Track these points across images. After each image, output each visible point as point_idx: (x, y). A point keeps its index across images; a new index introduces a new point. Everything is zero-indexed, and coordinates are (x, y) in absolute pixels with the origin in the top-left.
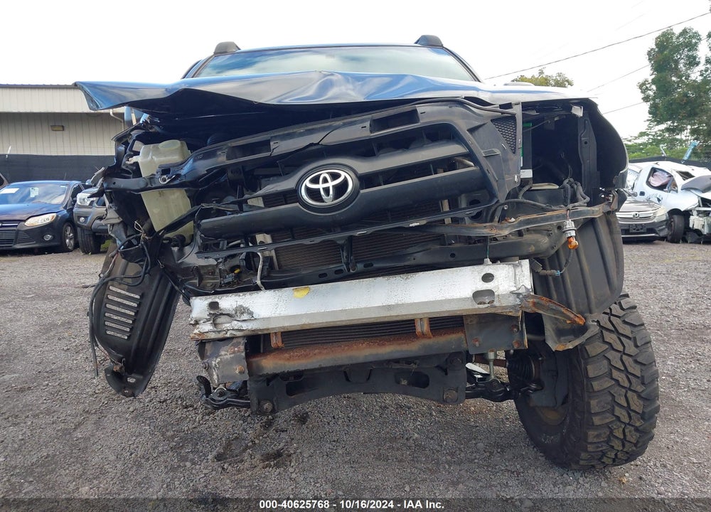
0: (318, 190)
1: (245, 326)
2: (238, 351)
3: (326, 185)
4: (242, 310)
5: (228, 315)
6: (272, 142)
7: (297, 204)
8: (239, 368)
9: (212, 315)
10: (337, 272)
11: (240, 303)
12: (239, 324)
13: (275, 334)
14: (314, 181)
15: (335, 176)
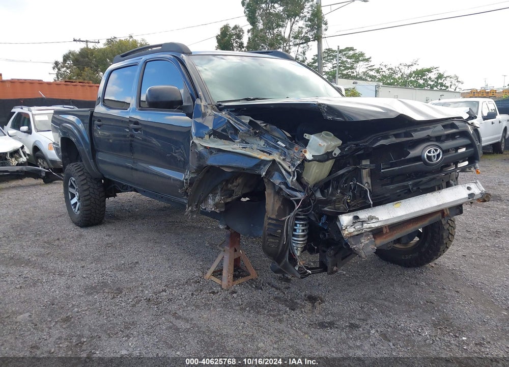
0: (431, 156)
1: (373, 225)
2: (370, 238)
3: (434, 154)
4: (371, 218)
5: (363, 221)
6: (412, 134)
7: (422, 162)
8: (373, 247)
9: (354, 223)
10: (405, 193)
11: (369, 214)
12: (369, 225)
13: (386, 227)
14: (429, 152)
15: (436, 150)
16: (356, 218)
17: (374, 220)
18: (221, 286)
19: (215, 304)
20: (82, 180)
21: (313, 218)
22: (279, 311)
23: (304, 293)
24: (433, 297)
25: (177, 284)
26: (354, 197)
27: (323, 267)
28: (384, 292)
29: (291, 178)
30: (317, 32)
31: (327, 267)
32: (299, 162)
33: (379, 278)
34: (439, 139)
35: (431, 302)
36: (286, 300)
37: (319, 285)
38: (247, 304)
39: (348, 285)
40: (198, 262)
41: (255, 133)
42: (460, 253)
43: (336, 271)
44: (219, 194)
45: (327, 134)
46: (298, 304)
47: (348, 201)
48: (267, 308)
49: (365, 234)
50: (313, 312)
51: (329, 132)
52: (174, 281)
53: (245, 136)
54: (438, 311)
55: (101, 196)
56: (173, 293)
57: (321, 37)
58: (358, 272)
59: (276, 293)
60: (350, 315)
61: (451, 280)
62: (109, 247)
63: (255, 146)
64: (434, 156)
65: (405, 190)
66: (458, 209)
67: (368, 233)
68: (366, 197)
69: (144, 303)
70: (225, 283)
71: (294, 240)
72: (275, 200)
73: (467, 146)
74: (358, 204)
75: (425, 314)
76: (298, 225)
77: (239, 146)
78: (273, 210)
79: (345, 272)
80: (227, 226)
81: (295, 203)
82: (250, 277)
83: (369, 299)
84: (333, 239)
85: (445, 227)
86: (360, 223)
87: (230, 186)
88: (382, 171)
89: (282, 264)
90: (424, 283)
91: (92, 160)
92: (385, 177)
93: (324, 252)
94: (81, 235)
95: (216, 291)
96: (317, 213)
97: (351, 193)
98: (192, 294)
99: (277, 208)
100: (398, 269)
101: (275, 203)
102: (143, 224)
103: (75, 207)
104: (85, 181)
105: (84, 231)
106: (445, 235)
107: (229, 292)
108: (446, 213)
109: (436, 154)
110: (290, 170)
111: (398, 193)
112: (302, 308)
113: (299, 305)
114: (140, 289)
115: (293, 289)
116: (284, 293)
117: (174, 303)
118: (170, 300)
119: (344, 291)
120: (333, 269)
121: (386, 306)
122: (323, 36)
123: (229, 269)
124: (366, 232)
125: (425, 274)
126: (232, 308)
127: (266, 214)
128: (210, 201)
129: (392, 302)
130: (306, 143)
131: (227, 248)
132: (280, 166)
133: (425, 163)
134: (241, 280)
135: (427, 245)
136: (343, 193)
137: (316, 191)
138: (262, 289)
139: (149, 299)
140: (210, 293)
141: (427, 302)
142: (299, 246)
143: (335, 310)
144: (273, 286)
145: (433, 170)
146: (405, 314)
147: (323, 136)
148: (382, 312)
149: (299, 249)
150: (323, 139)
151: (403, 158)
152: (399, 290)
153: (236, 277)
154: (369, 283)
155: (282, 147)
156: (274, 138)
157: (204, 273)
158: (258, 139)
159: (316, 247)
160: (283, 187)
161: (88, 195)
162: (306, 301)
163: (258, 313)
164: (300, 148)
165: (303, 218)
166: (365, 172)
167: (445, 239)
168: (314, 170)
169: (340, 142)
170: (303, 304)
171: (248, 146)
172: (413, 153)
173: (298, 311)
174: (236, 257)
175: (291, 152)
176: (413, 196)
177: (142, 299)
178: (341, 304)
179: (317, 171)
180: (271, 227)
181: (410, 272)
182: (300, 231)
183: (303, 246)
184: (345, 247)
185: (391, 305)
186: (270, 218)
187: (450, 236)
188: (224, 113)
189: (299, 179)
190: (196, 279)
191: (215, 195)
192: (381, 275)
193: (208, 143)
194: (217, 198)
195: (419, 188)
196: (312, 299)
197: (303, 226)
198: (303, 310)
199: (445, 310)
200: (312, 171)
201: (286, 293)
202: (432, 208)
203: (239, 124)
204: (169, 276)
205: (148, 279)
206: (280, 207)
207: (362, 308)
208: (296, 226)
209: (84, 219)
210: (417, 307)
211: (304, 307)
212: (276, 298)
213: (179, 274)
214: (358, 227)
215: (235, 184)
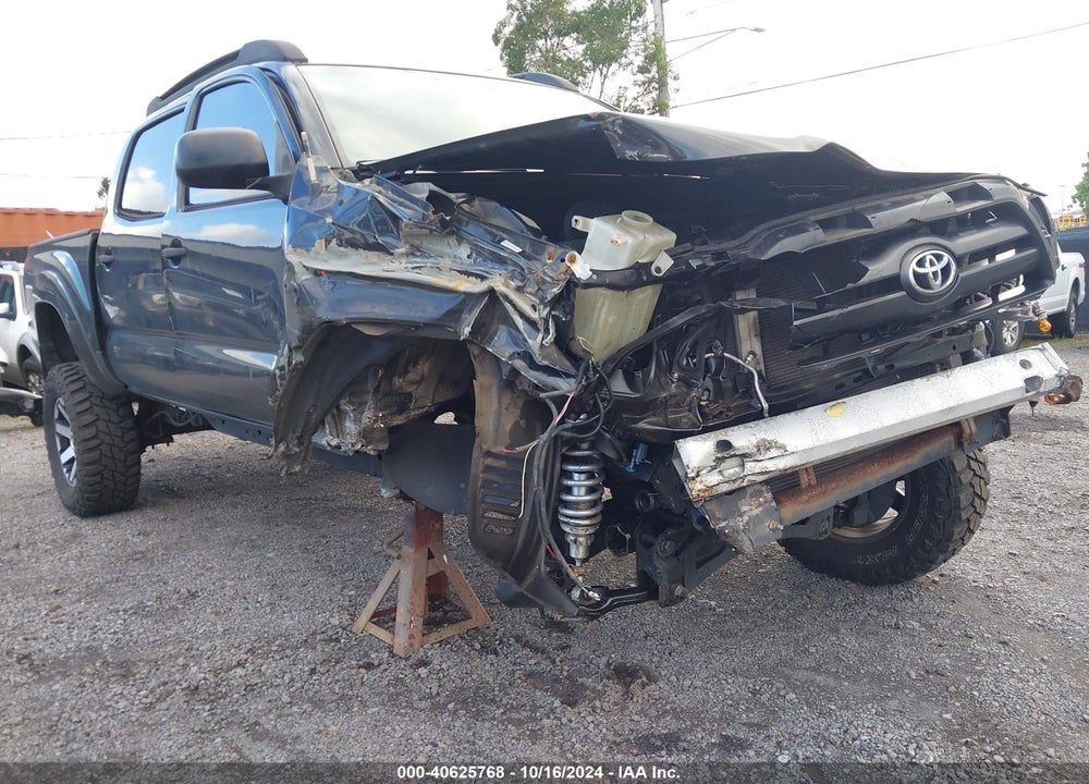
0: (926, 275)
1: (772, 466)
2: (766, 502)
3: (934, 269)
4: (766, 446)
5: (744, 456)
6: (869, 217)
7: (904, 293)
8: (772, 524)
9: (719, 460)
10: (855, 380)
11: (761, 436)
12: (759, 464)
13: (806, 470)
14: (921, 263)
15: (939, 258)
16: (725, 445)
17: (773, 452)
18: (390, 649)
19: (366, 697)
20: (80, 402)
21: (611, 454)
22: (535, 708)
23: (604, 660)
24: (943, 660)
25: (278, 646)
26: (719, 392)
27: (648, 588)
28: (813, 650)
29: (540, 336)
30: (659, 96)
31: (657, 586)
32: (556, 290)
33: (801, 614)
34: (941, 227)
35: (937, 673)
36: (557, 680)
37: (646, 637)
38: (453, 692)
39: (722, 635)
40: (346, 591)
41: (442, 221)
42: (1003, 549)
43: (682, 598)
44: (370, 402)
45: (636, 218)
46: (587, 688)
47: (703, 403)
48: (504, 702)
49: (750, 490)
50: (624, 708)
51: (640, 214)
52: (276, 638)
53: (418, 236)
54: (958, 694)
55: (126, 439)
56: (263, 669)
57: (667, 106)
58: (748, 602)
59: (532, 662)
60: (723, 713)
61: (985, 612)
62: (137, 559)
63: (446, 263)
64: (935, 273)
65: (857, 372)
66: (998, 421)
67: (758, 487)
68: (749, 392)
69: (179, 697)
70: (400, 641)
71: (567, 516)
72: (504, 407)
73: (1017, 244)
74: (729, 410)
75: (924, 704)
76: (576, 476)
77: (404, 265)
78: (496, 431)
79: (713, 603)
80: (401, 492)
81: (553, 407)
82: (469, 624)
83: (773, 669)
84: (669, 511)
85: (962, 477)
86: (735, 461)
87: (398, 381)
88: (795, 323)
89: (530, 580)
90: (916, 625)
91: (99, 352)
92: (805, 338)
93: (649, 545)
94: (75, 536)
95: (376, 663)
96: (619, 439)
97: (709, 383)
98: (313, 671)
99: (508, 427)
100: (848, 591)
101: (504, 411)
102: (235, 506)
103: (69, 471)
104: (87, 404)
105: (88, 527)
106: (964, 498)
107: (410, 662)
108: (968, 431)
109: (938, 267)
110: (534, 316)
111: (837, 379)
112: (595, 699)
113: (588, 692)
114: (181, 661)
115: (577, 650)
116: (554, 662)
117: (261, 695)
118: (250, 688)
119: (711, 649)
120: (672, 592)
121: (819, 686)
122: (671, 104)
123: (412, 604)
124: (753, 484)
125: (916, 600)
126: (410, 705)
127: (477, 440)
128: (348, 424)
129: (836, 676)
130: (579, 240)
131: (408, 550)
132: (507, 305)
133: (912, 293)
134: (447, 632)
135: (918, 525)
136: (686, 382)
137: (610, 375)
138: (496, 653)
139: (197, 688)
140: (360, 667)
141: (927, 672)
142: (581, 531)
143: (684, 701)
144: (526, 645)
145: (933, 312)
146: (870, 706)
147: (622, 221)
148: (807, 703)
149: (581, 539)
150: (625, 227)
151: (850, 285)
152: (851, 642)
153: (431, 624)
154: (775, 627)
155: (512, 253)
156: (490, 233)
157: (353, 618)
158: (453, 240)
159: (628, 536)
160: (519, 364)
161: (92, 438)
162: (609, 678)
163: (478, 716)
164: (560, 251)
165: (588, 456)
166: (745, 324)
167: (964, 508)
168: (603, 316)
169: (671, 237)
170: (600, 688)
171: (429, 262)
172: (878, 269)
173: (583, 708)
174: (433, 572)
175: (535, 265)
176: (880, 387)
177: (178, 687)
178: (699, 683)
179: (611, 320)
180: (493, 477)
181: (879, 596)
182: (583, 491)
183: (591, 531)
184: (699, 528)
185: (832, 682)
186: (488, 454)
187: (977, 502)
188: (367, 181)
189: (564, 341)
190: (330, 633)
191: (360, 407)
192: (805, 606)
193: (325, 261)
194: (367, 416)
195: (892, 367)
196: (625, 674)
197: (588, 479)
198: (598, 704)
199: (975, 693)
200: (598, 318)
201: (558, 659)
202: (929, 416)
203: (401, 204)
204: (263, 626)
205: (208, 636)
206: (516, 424)
207: (754, 694)
208: (571, 478)
209: (86, 495)
210: (900, 686)
211: (600, 695)
212: (529, 675)
213: (291, 622)
214: (731, 471)
215: (411, 376)
